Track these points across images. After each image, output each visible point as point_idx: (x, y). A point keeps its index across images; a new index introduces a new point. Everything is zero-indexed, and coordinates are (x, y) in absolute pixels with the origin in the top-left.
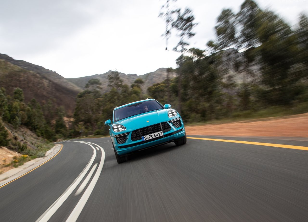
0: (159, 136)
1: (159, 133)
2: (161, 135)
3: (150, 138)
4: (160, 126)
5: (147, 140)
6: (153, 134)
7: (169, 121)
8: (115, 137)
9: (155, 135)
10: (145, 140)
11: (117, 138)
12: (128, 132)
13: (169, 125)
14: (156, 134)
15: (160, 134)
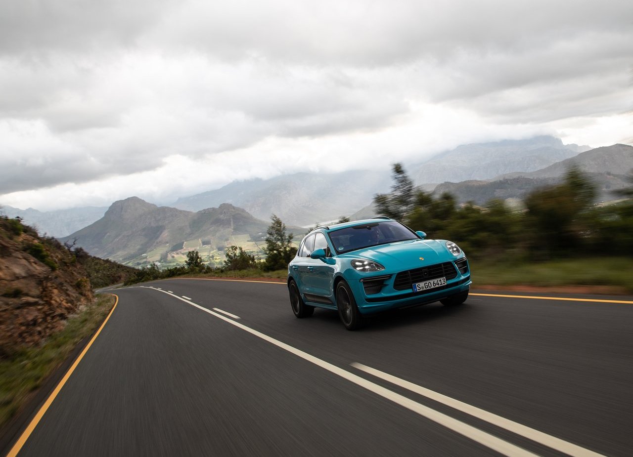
0: (440, 286)
1: (440, 280)
2: (443, 285)
3: (426, 287)
4: (441, 269)
5: (421, 290)
6: (432, 282)
7: (455, 262)
8: (362, 280)
9: (434, 283)
10: (418, 289)
11: (364, 283)
12: (390, 273)
13: (454, 269)
14: (435, 281)
15: (442, 281)
